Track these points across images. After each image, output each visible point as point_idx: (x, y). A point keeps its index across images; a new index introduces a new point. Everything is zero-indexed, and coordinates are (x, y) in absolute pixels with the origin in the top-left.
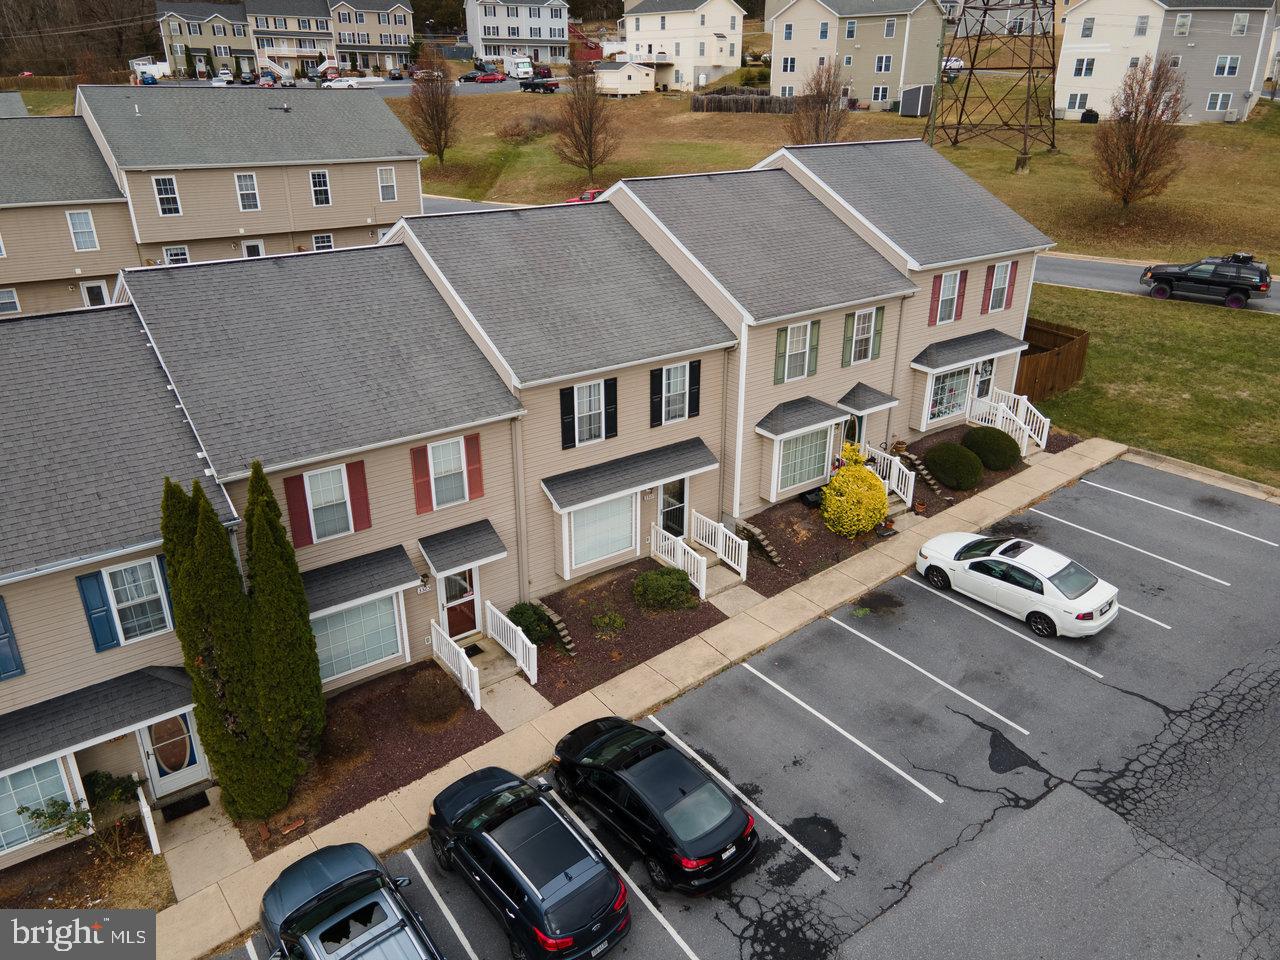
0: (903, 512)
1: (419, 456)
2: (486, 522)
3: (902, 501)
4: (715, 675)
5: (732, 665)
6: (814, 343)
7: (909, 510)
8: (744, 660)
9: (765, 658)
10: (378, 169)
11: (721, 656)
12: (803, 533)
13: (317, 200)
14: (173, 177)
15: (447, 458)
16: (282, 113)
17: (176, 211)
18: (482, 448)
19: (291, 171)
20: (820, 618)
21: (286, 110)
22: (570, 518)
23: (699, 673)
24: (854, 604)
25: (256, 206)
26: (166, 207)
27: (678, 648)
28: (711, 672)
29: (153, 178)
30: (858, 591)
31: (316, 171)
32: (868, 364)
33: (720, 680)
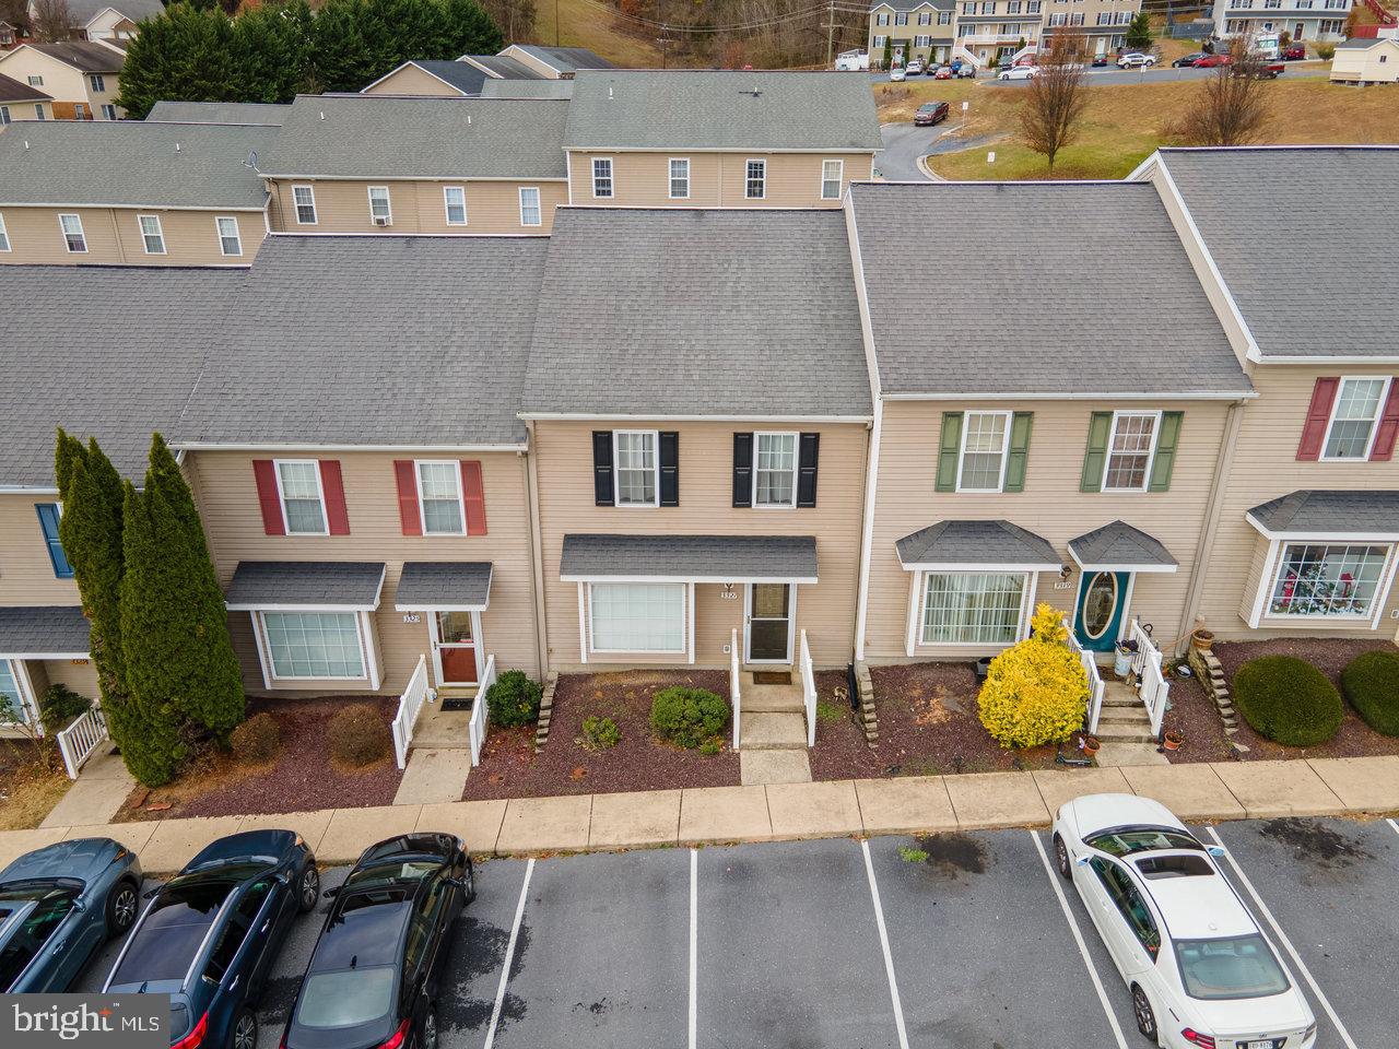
0: (1139, 740)
1: (404, 470)
2: (489, 565)
3: (1147, 722)
4: (648, 847)
5: (678, 844)
6: (1020, 444)
7: (1150, 740)
8: (698, 846)
9: (725, 855)
10: (824, 161)
11: (675, 828)
12: (938, 713)
13: (749, 191)
14: (611, 159)
15: (441, 481)
16: (751, 97)
17: (609, 193)
18: (484, 480)
19: (727, 159)
20: (851, 836)
21: (756, 95)
22: (585, 590)
23: (630, 836)
24: (917, 839)
25: (685, 194)
26: (601, 188)
27: (644, 796)
28: (642, 841)
29: (593, 159)
30: (940, 822)
31: (754, 160)
32: (1140, 496)
33: (645, 857)
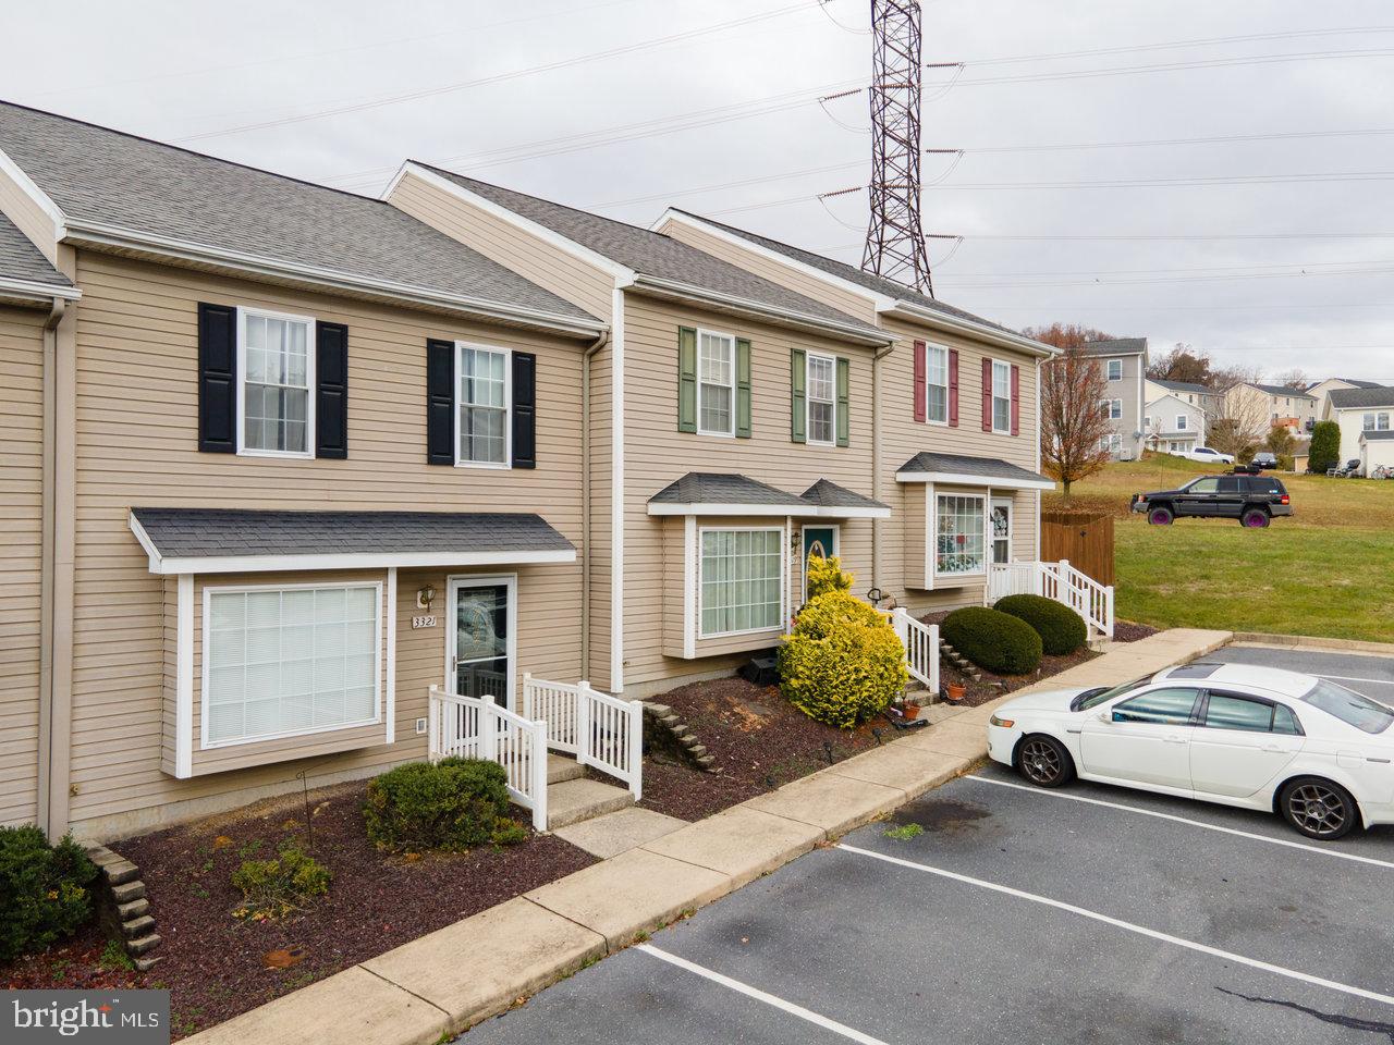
4: (561, 976)
5: (608, 949)
6: (744, 378)
8: (641, 939)
9: (696, 929)
11: (580, 930)
12: (755, 719)
20: (817, 848)
30: (887, 798)
32: (833, 450)
